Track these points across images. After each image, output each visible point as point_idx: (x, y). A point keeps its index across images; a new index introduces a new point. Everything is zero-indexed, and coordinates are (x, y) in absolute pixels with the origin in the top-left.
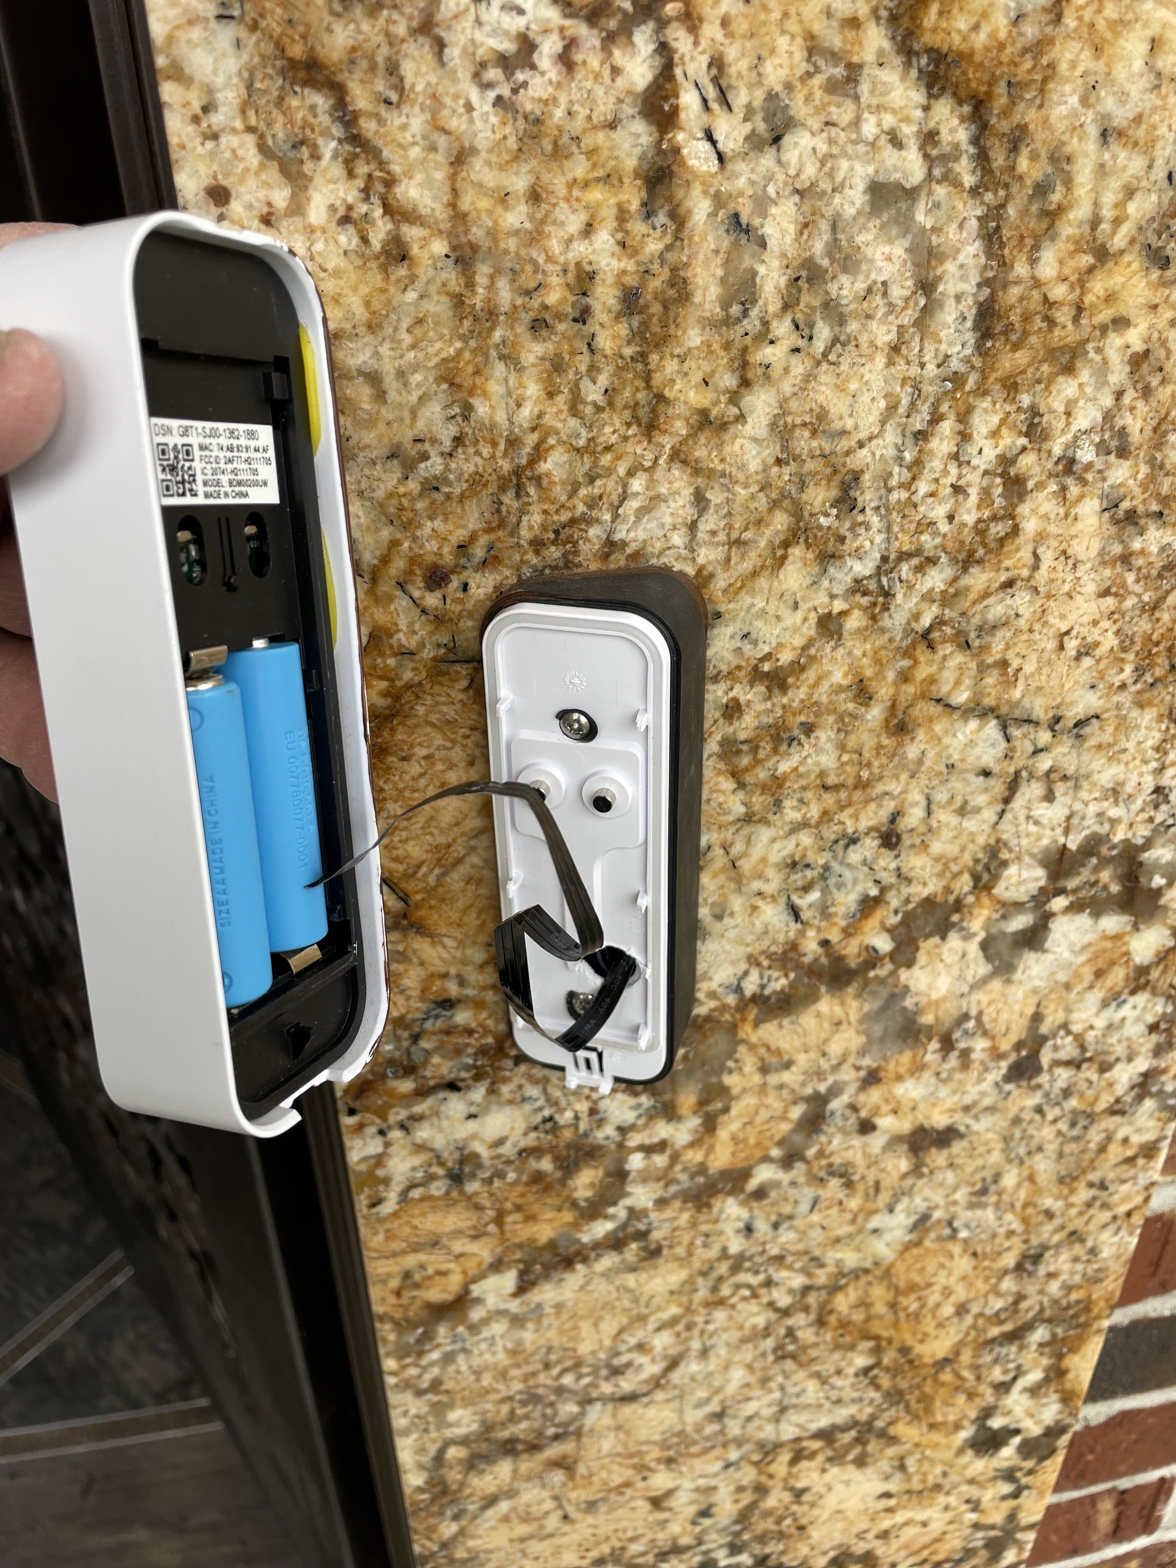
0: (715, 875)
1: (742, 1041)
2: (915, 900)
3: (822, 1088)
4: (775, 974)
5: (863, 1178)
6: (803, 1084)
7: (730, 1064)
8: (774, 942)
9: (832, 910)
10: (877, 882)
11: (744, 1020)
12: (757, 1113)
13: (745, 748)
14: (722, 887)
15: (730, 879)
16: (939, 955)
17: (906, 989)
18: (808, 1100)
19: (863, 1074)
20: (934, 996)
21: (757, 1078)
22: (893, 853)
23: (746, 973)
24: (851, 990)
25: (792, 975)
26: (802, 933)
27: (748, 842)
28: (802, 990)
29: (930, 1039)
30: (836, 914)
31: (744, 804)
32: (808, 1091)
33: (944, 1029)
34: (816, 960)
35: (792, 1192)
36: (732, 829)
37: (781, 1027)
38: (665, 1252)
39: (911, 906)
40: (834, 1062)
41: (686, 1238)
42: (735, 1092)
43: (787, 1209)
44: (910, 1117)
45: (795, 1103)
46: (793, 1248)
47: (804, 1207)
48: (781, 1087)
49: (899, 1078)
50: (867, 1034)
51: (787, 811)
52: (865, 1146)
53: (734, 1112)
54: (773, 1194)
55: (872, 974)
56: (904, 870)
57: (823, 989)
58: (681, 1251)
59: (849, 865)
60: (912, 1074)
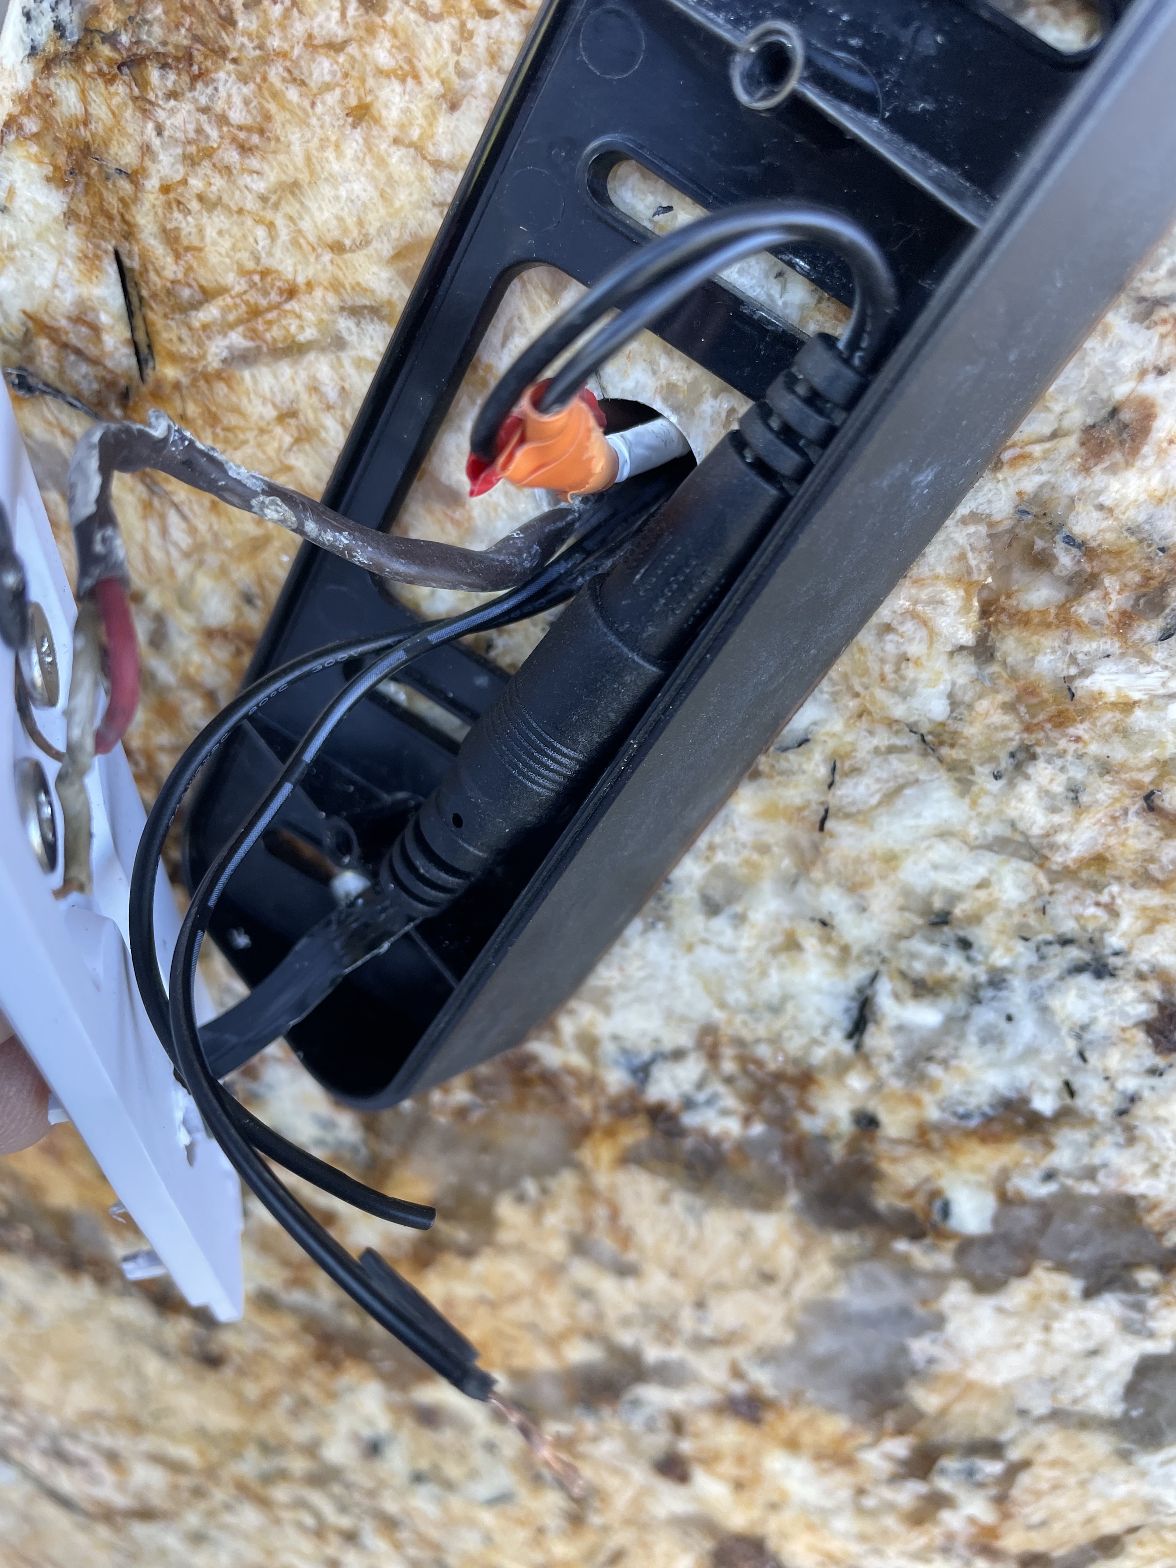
0: (770, 812)
1: (578, 1167)
2: (1107, 1183)
3: (653, 1354)
4: (730, 1101)
5: (606, 1529)
6: (626, 1322)
7: (530, 1187)
8: (775, 1041)
9: (935, 1071)
10: (1069, 1089)
11: (610, 1133)
12: (514, 1298)
13: (1066, 560)
14: (763, 849)
15: (793, 846)
16: (1054, 1316)
17: (937, 1322)
18: (614, 1351)
19: (738, 1388)
20: (977, 1373)
21: (557, 1247)
22: (1151, 1059)
23: (678, 1055)
24: (839, 1241)
25: (758, 1129)
26: (841, 1067)
27: (891, 796)
28: (753, 1170)
29: (901, 1431)
30: (933, 1085)
31: (953, 701)
32: (626, 1338)
33: (938, 1437)
34: (824, 1138)
35: (479, 1458)
36: (883, 739)
37: (664, 1199)
38: (228, 1373)
39: (1087, 1188)
40: (707, 1331)
41: (272, 1380)
42: (504, 1236)
43: (453, 1470)
44: (755, 1513)
45: (589, 1336)
46: (423, 1527)
47: (483, 1490)
48: (585, 1294)
49: (792, 1445)
50: (802, 1334)
51: (1027, 790)
52: (645, 1492)
53: (481, 1266)
54: (447, 1436)
55: (902, 1246)
56: (1141, 1111)
57: (793, 1199)
58: (252, 1390)
59: (1044, 1010)
60: (818, 1456)
